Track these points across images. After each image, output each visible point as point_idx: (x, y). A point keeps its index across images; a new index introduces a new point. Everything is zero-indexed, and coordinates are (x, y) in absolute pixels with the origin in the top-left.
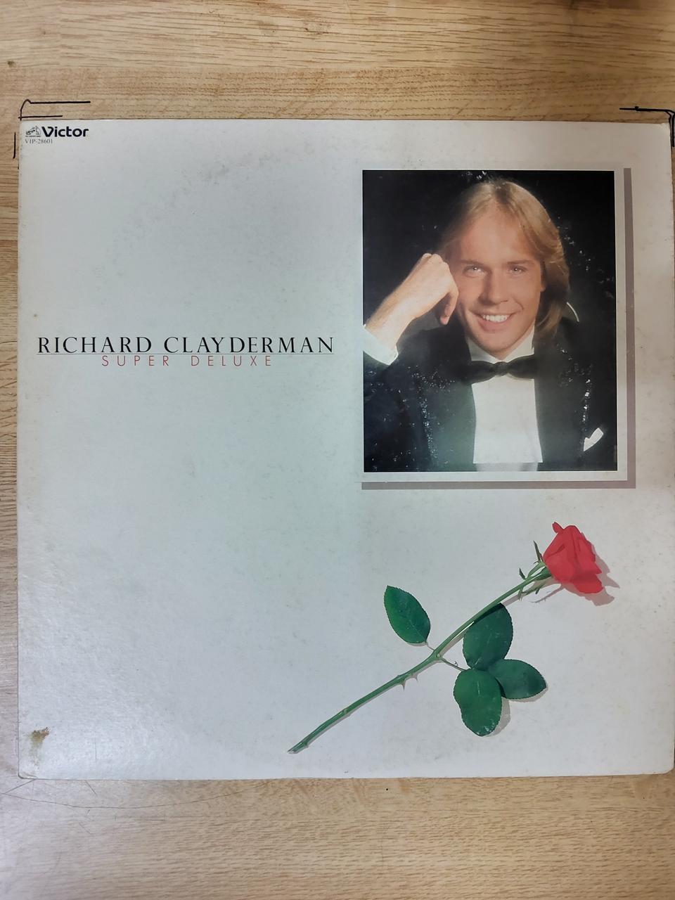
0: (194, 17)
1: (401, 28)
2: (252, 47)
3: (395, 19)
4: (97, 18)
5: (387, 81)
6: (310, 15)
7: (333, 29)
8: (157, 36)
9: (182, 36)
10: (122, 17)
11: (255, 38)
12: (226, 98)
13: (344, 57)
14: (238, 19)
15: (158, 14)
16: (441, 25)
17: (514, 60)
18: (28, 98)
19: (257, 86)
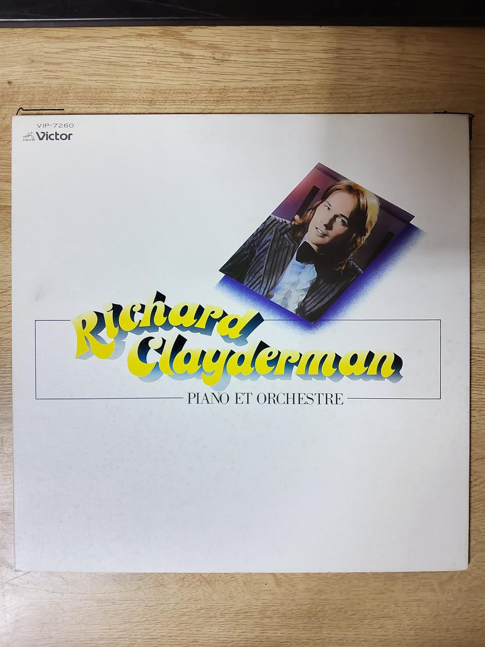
0: (136, 50)
1: (281, 56)
2: (176, 70)
3: (276, 50)
4: (69, 50)
5: (270, 94)
6: (216, 48)
7: (232, 58)
8: (110, 63)
9: (127, 63)
10: (86, 50)
11: (178, 64)
12: (158, 106)
13: (240, 77)
14: (166, 51)
15: (111, 47)
16: (309, 54)
17: (359, 79)
18: (22, 107)
19: (179, 98)
